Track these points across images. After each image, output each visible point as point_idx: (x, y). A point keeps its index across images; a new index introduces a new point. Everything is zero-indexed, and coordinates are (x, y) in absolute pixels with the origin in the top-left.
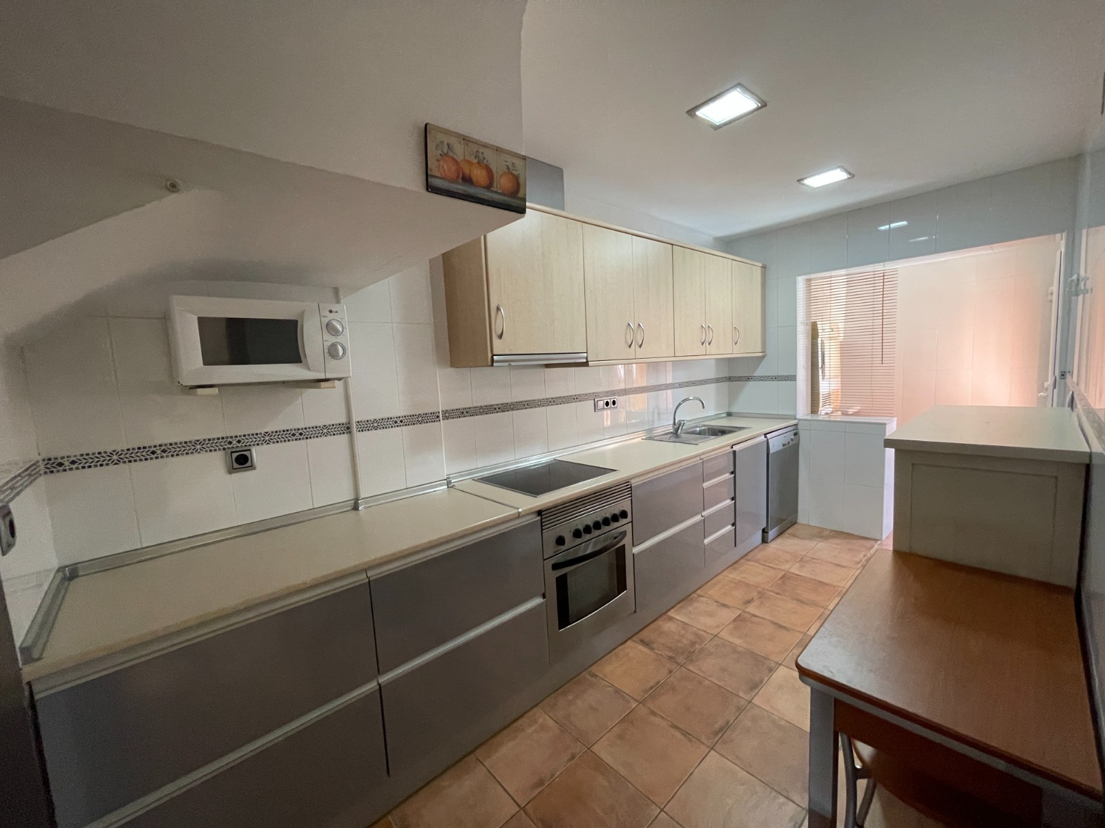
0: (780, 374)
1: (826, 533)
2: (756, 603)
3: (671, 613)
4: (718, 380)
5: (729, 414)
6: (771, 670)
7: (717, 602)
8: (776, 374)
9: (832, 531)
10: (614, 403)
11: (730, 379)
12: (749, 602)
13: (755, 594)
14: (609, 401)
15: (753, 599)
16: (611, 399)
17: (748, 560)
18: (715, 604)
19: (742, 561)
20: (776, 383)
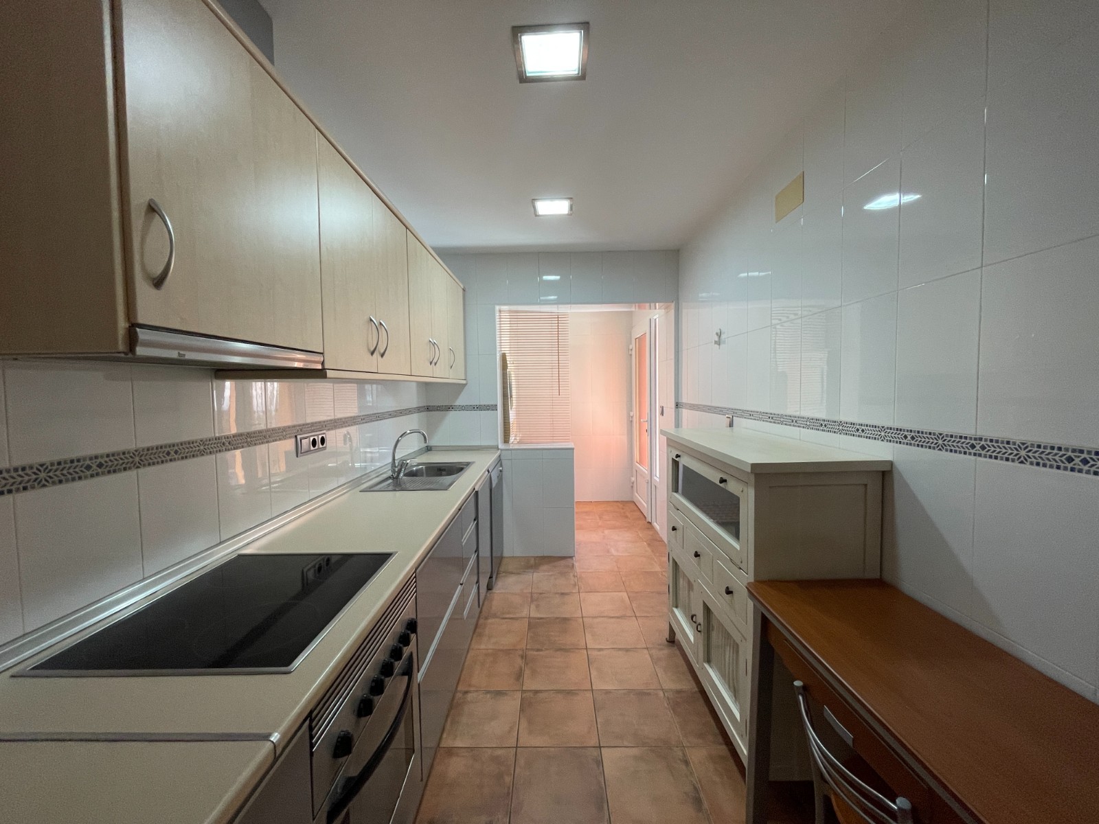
0: (481, 404)
1: (532, 562)
2: (527, 672)
3: (447, 742)
4: (419, 410)
5: (429, 449)
6: (599, 762)
7: (488, 692)
8: (478, 403)
9: (536, 558)
10: (323, 441)
11: (428, 409)
12: (519, 676)
13: (519, 661)
14: (316, 438)
15: (521, 669)
16: (318, 435)
17: (486, 618)
18: (488, 696)
19: (481, 621)
20: (478, 412)
